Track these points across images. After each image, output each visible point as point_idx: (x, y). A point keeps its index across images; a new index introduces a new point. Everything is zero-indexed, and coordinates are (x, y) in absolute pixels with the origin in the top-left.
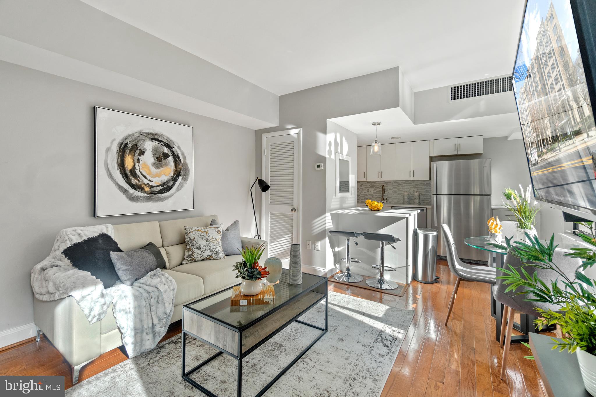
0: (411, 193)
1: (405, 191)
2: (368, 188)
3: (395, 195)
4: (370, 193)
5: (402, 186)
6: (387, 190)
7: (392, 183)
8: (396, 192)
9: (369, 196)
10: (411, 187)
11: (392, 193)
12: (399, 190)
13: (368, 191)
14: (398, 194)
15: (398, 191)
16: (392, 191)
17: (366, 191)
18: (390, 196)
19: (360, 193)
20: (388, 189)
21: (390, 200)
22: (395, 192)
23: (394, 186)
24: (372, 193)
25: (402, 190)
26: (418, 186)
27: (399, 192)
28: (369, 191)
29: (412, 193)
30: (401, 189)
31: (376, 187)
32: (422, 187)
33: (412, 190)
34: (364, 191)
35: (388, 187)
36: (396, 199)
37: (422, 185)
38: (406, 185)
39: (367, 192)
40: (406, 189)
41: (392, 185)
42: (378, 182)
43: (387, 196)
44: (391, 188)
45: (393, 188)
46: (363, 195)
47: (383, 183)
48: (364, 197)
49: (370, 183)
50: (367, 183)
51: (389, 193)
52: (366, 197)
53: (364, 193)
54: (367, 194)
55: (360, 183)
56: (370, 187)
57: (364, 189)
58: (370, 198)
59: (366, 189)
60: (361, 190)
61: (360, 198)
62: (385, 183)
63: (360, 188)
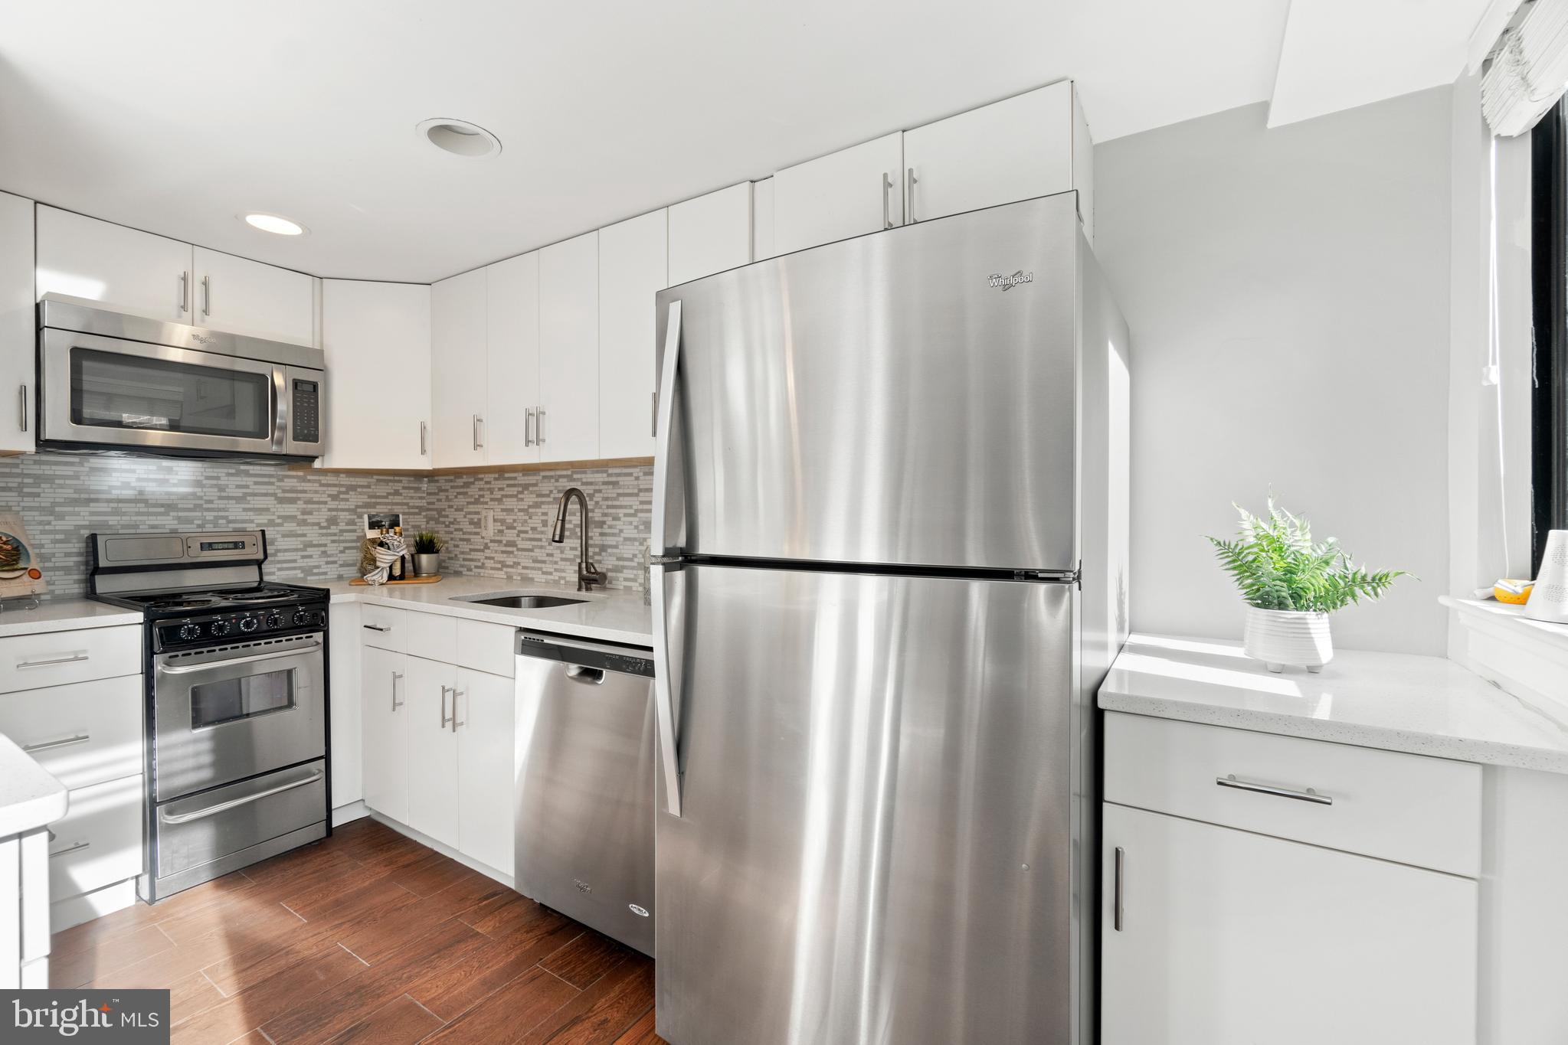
2: (544, 508)
6: (617, 518)
35: (622, 501)
41: (636, 491)
42: (583, 476)
43: (615, 551)
44: (631, 507)
45: (641, 507)
46: (529, 542)
47: (602, 480)
48: (531, 554)
49: (552, 477)
50: (541, 478)
51: (622, 535)
52: (538, 554)
53: (530, 535)
54: (543, 536)
55: (516, 482)
56: (552, 500)
57: (531, 510)
58: (551, 559)
59: (537, 510)
60: (521, 516)
61: (519, 561)
62: (609, 475)
63: (519, 507)
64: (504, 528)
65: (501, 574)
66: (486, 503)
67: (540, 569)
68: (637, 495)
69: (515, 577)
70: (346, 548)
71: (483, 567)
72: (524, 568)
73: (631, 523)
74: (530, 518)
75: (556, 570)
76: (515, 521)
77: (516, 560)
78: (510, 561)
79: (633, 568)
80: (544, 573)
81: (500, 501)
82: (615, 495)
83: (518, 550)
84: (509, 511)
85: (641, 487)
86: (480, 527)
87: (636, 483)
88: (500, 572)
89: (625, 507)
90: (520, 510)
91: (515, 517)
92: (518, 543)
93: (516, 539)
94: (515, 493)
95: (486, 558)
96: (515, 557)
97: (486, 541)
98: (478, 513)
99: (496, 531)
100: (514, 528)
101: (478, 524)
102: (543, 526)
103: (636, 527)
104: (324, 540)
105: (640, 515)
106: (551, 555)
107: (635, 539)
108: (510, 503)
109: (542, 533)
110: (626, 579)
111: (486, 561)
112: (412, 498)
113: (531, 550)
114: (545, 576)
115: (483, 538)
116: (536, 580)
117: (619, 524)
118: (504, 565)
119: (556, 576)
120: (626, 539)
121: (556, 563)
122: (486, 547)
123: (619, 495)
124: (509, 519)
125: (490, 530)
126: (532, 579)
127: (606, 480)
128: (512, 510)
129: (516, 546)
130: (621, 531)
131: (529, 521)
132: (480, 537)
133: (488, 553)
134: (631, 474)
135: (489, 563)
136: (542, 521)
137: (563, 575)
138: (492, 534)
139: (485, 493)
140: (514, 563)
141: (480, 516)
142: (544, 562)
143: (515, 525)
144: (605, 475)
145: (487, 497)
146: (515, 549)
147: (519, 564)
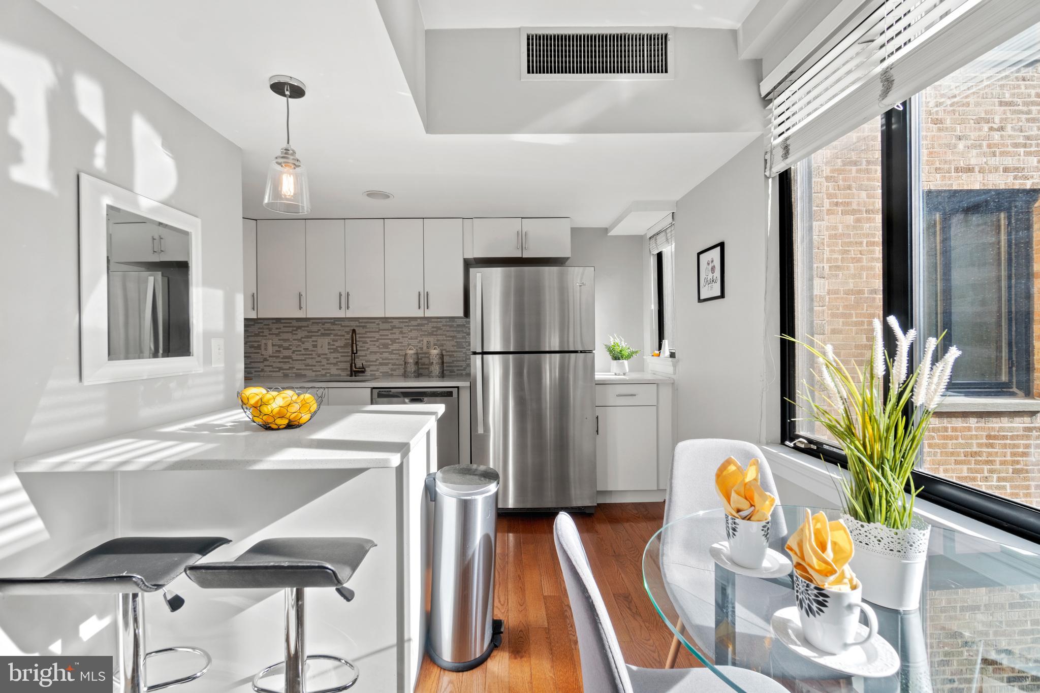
0: (421, 348)
1: (409, 345)
2: (314, 339)
3: (386, 355)
4: (320, 351)
5: (401, 332)
6: (365, 342)
7: (378, 324)
8: (388, 348)
9: (318, 359)
10: (421, 335)
11: (377, 349)
12: (394, 341)
13: (315, 346)
14: (391, 353)
15: (392, 345)
16: (377, 344)
17: (308, 345)
18: (373, 357)
19: (293, 353)
20: (368, 340)
21: (372, 368)
22: (386, 346)
23: (382, 333)
24: (327, 351)
25: (401, 343)
26: (440, 332)
27: (395, 346)
28: (319, 346)
29: (425, 348)
30: (398, 339)
31: (336, 335)
32: (448, 334)
33: (425, 342)
34: (304, 346)
35: (369, 335)
36: (387, 364)
37: (448, 328)
38: (411, 330)
39: (311, 348)
40: (411, 338)
41: (377, 330)
42: (342, 323)
43: (364, 358)
44: (374, 337)
45: (380, 337)
46: (302, 356)
47: (355, 325)
48: (303, 362)
49: (320, 323)
50: (311, 323)
51: (369, 350)
52: (309, 361)
53: (303, 352)
54: (313, 353)
55: (291, 325)
56: (320, 334)
57: (303, 340)
58: (319, 364)
59: (309, 339)
60: (296, 342)
61: (294, 366)
62: (359, 323)
63: (293, 338)
64: (281, 349)
65: (280, 374)
66: (266, 336)
67: (312, 369)
68: (378, 332)
69: (290, 375)
71: (262, 370)
72: (297, 369)
73: (375, 345)
74: (303, 343)
75: (323, 369)
76: (290, 345)
77: (291, 366)
78: (286, 366)
79: (376, 365)
80: (314, 371)
81: (277, 335)
82: (364, 332)
83: (293, 360)
84: (285, 340)
85: (381, 328)
86: (260, 349)
87: (378, 326)
88: (278, 373)
89: (371, 337)
90: (294, 340)
91: (292, 343)
92: (293, 357)
93: (291, 355)
94: (291, 331)
95: (265, 366)
96: (291, 364)
97: (264, 357)
98: (258, 342)
99: (274, 351)
100: (291, 349)
101: (259, 347)
102: (313, 347)
103: (378, 347)
105: (380, 341)
106: (320, 362)
107: (378, 352)
108: (285, 336)
109: (312, 351)
110: (371, 371)
111: (265, 368)
113: (305, 360)
114: (315, 373)
115: (262, 355)
116: (307, 375)
117: (367, 346)
118: (280, 369)
119: (323, 372)
120: (371, 352)
121: (324, 366)
122: (265, 360)
123: (366, 332)
124: (286, 344)
125: (270, 350)
126: (305, 375)
127: (358, 325)
128: (288, 340)
129: (291, 358)
130: (368, 349)
131: (302, 345)
132: (260, 355)
133: (266, 363)
134: (374, 322)
135: (267, 369)
136: (313, 345)
137: (328, 371)
138: (271, 353)
139: (264, 330)
140: (290, 367)
141: (260, 343)
142: (315, 366)
143: (291, 347)
144: (357, 322)
145: (266, 332)
146: (290, 360)
147: (294, 368)
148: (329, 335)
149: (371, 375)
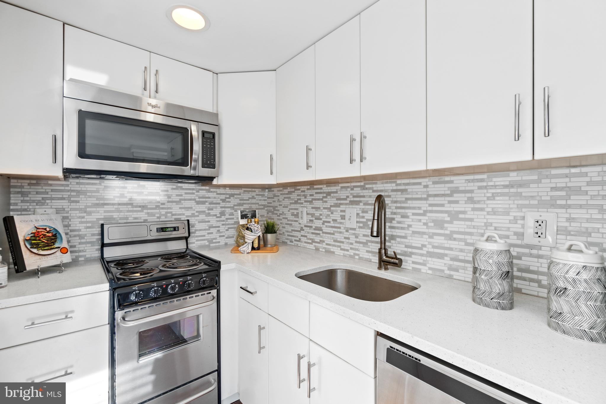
0: (520, 235)
1: (487, 225)
2: (342, 207)
3: (438, 240)
4: (348, 224)
5: (471, 200)
6: (404, 216)
7: (426, 186)
8: (442, 228)
9: (346, 235)
10: (520, 207)
11: (424, 229)
12: (454, 216)
13: (343, 217)
14: (449, 237)
15: (451, 222)
16: (424, 219)
17: (337, 215)
18: (416, 241)
19: (323, 224)
20: (409, 212)
21: (415, 258)
22: (439, 224)
23: (431, 200)
24: (355, 225)
25: (471, 220)
27: (457, 226)
28: (347, 217)
29: (530, 231)
30: (464, 212)
33: (530, 223)
34: (333, 216)
35: (410, 204)
36: (441, 256)
39: (339, 220)
40: (494, 212)
41: (425, 196)
42: (374, 186)
43: (403, 240)
44: (420, 208)
45: (430, 208)
46: (331, 229)
47: (391, 188)
48: (332, 236)
49: (348, 187)
50: (340, 188)
51: (410, 229)
52: (337, 236)
53: (332, 224)
54: (341, 226)
55: (322, 191)
56: (348, 202)
57: (332, 208)
58: (347, 241)
59: (337, 208)
60: (325, 212)
61: (324, 240)
62: (397, 185)
63: (324, 206)
64: (314, 219)
65: (312, 247)
66: (302, 203)
67: (340, 246)
68: (426, 199)
69: (321, 250)
70: (229, 228)
71: (299, 240)
72: (327, 244)
73: (420, 221)
74: (332, 213)
75: (351, 248)
76: (321, 215)
77: (321, 239)
78: (317, 239)
79: (422, 255)
80: (342, 249)
81: (311, 202)
82: (404, 199)
83: (323, 233)
84: (317, 208)
85: (430, 193)
86: (298, 218)
87: (425, 190)
88: (311, 245)
89: (414, 208)
90: (324, 208)
91: (321, 213)
92: (323, 228)
93: (322, 226)
94: (321, 197)
95: (302, 236)
96: (321, 237)
97: (301, 226)
98: (297, 209)
99: (308, 220)
100: (321, 219)
101: (297, 215)
102: (342, 219)
103: (425, 224)
104: (219, 224)
105: (428, 214)
106: (348, 238)
107: (424, 233)
108: (317, 204)
109: (341, 223)
110: (414, 263)
111: (301, 238)
112: (260, 200)
113: (333, 234)
114: (343, 252)
115: (300, 224)
116: (336, 253)
117: (408, 221)
118: (313, 241)
119: (352, 252)
120: (414, 232)
121: (352, 244)
122: (302, 229)
123: (407, 199)
124: (317, 214)
125: (305, 220)
126: (333, 253)
127: (395, 188)
128: (319, 208)
129: (322, 230)
130: (410, 226)
131: (331, 215)
132: (298, 223)
133: (303, 233)
134: (420, 184)
135: (304, 239)
136: (341, 216)
137: (357, 252)
138: (306, 222)
139: (301, 197)
140: (321, 241)
141: (298, 211)
142: (343, 242)
143: (321, 217)
144: (394, 185)
145: (303, 200)
146: (321, 232)
147: (324, 241)
148: (358, 203)
149: (414, 269)
